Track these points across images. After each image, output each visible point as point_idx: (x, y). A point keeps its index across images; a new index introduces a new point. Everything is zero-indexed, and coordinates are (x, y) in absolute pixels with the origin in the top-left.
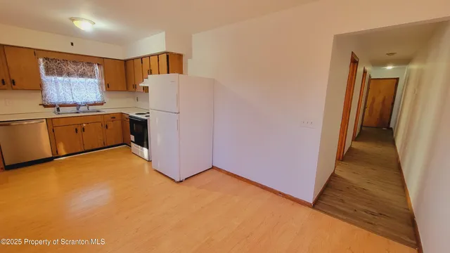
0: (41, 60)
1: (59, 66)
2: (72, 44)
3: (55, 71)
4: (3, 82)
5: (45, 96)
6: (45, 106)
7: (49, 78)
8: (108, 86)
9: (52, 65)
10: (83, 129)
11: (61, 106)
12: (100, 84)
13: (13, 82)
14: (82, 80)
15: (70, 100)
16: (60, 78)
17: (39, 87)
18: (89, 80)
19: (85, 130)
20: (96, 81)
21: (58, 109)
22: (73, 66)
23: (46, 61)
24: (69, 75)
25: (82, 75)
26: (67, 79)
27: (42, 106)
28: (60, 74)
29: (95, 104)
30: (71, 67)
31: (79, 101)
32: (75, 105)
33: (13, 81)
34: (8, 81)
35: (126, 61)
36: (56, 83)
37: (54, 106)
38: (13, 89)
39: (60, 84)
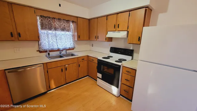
0: (38, 18)
1: (50, 23)
2: (60, 5)
3: (47, 26)
4: (12, 35)
5: (41, 45)
6: (40, 52)
7: (43, 31)
8: (79, 37)
9: (46, 22)
10: (66, 68)
11: (50, 51)
12: (73, 36)
13: (19, 35)
14: (63, 33)
15: (55, 47)
16: (50, 32)
17: (37, 39)
18: (67, 33)
19: (67, 69)
20: (71, 33)
21: (49, 54)
22: (58, 23)
23: (41, 19)
24: (56, 29)
25: (63, 30)
26: (54, 32)
27: (38, 52)
28: (50, 29)
29: (70, 49)
30: (57, 24)
31: (61, 47)
32: (58, 50)
33: (19, 33)
34: (15, 34)
35: (89, 20)
36: (48, 35)
37: (46, 52)
38: (19, 40)
39: (50, 36)
